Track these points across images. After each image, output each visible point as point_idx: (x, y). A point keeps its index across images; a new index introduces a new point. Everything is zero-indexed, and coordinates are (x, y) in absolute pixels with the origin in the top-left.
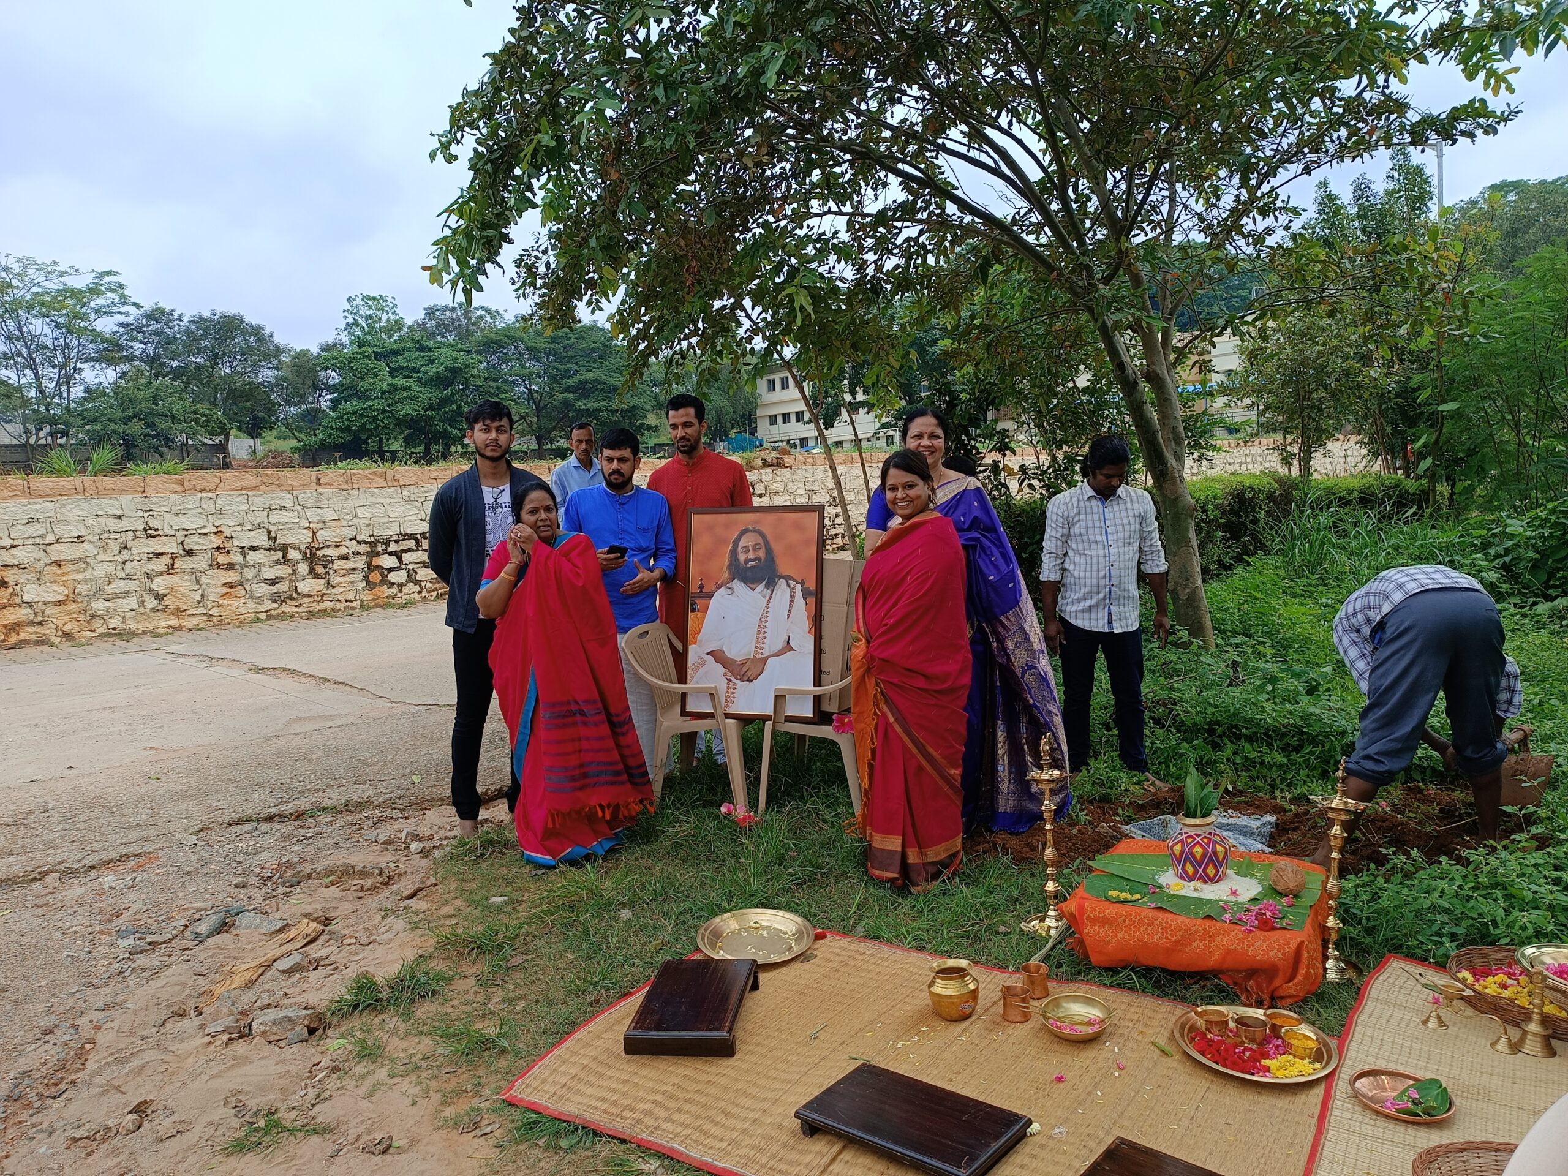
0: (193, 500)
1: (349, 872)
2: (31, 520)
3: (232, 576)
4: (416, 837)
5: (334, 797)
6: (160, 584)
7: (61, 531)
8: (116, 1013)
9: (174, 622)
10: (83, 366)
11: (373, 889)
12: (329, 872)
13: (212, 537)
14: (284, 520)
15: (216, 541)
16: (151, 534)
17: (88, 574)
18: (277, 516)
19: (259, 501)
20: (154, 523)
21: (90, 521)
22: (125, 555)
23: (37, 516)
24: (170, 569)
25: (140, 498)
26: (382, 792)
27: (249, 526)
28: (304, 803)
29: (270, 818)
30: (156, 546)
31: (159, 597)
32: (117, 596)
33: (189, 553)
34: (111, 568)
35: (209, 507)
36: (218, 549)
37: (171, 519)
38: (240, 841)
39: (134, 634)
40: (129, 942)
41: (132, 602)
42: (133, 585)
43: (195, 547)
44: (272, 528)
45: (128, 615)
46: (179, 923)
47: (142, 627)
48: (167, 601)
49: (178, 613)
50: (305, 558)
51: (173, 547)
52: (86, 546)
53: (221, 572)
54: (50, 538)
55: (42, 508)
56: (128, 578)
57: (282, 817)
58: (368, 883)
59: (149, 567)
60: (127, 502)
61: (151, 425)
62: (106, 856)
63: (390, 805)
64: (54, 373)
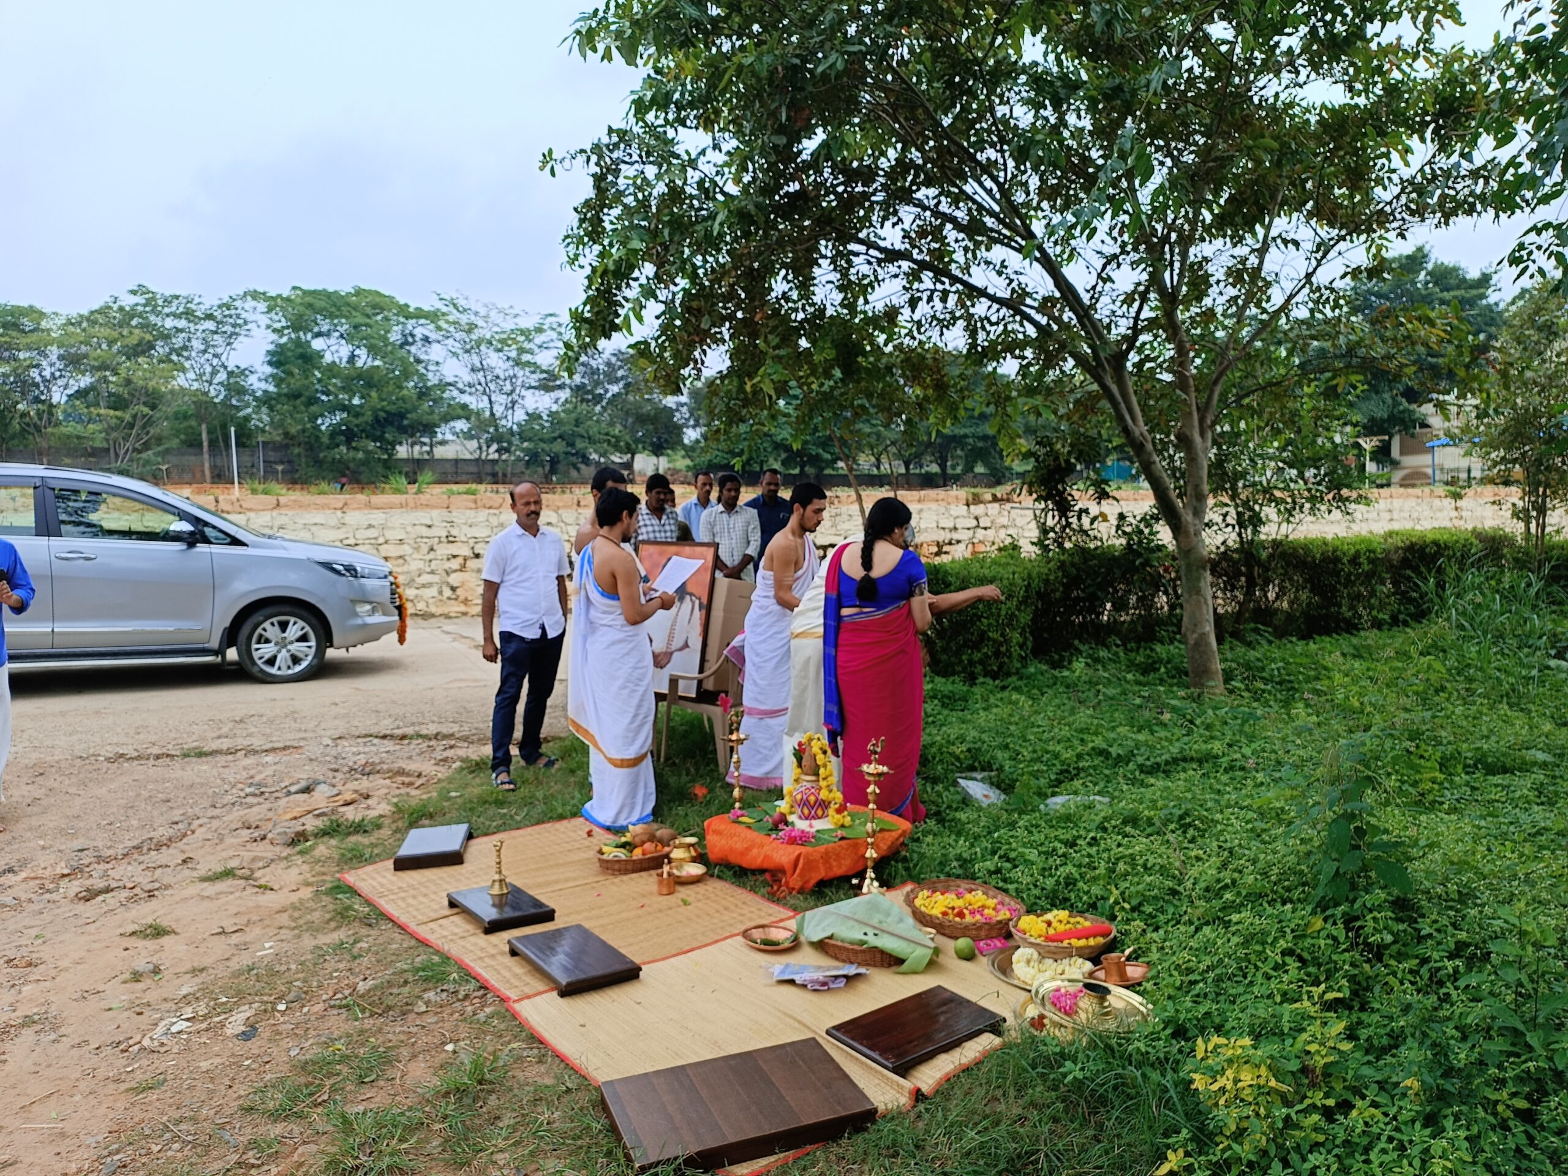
0: (483, 514)
1: (404, 773)
2: (370, 526)
5: (432, 729)
6: (454, 579)
7: (390, 535)
8: (215, 822)
9: (463, 608)
10: (524, 392)
11: (409, 785)
12: (392, 771)
16: (450, 539)
17: (405, 568)
20: (454, 532)
21: (409, 529)
22: (432, 555)
23: (373, 523)
24: (463, 568)
25: (445, 512)
26: (466, 730)
28: (410, 731)
29: (384, 737)
30: (453, 549)
31: (453, 589)
32: (424, 586)
33: (477, 556)
34: (421, 564)
35: (494, 521)
37: (465, 529)
38: (354, 747)
39: (433, 616)
40: (252, 790)
41: (433, 591)
42: (435, 579)
43: (481, 552)
45: (431, 601)
46: (285, 784)
47: (439, 611)
48: (459, 592)
49: (466, 602)
51: (465, 551)
52: (405, 547)
54: (381, 540)
55: (377, 517)
56: (432, 572)
57: (391, 737)
58: (408, 780)
59: (448, 565)
60: (436, 515)
61: (572, 445)
62: (277, 745)
63: (465, 739)
64: (503, 399)
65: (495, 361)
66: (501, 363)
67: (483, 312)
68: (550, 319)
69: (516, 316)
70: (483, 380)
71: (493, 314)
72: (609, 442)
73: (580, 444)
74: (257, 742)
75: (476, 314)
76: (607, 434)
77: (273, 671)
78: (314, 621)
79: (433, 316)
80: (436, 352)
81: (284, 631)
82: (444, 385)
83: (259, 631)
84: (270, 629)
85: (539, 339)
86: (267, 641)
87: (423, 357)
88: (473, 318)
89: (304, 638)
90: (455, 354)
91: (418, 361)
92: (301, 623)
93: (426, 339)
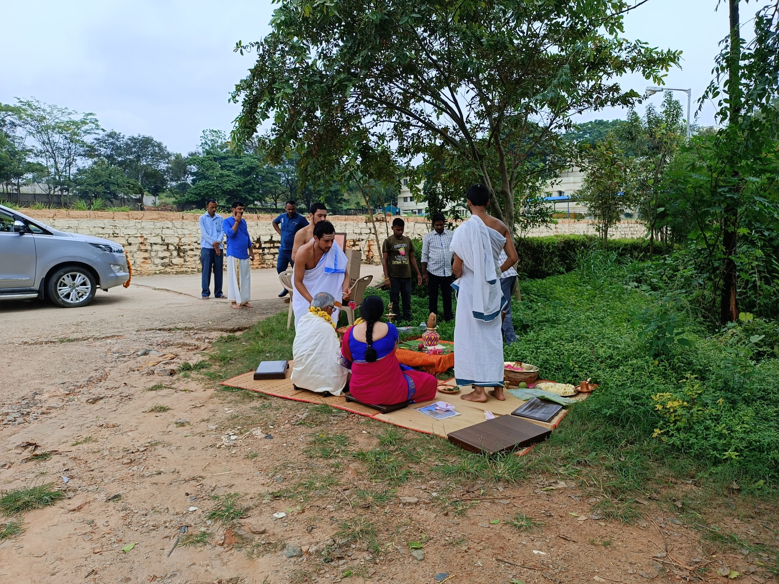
0: (132, 222)
1: (185, 344)
3: (146, 255)
4: (208, 338)
5: (181, 325)
8: (115, 369)
10: (77, 158)
11: (192, 350)
12: (178, 344)
13: (139, 238)
14: (168, 233)
15: (141, 240)
16: (115, 235)
18: (165, 231)
19: (159, 224)
20: (117, 231)
21: (92, 229)
23: (71, 226)
25: (111, 221)
26: (198, 325)
27: (154, 235)
28: (172, 326)
29: (160, 330)
33: (130, 244)
35: (139, 226)
36: (141, 243)
37: (123, 230)
38: (150, 334)
40: (117, 355)
43: (132, 242)
44: (163, 236)
46: (132, 352)
50: (176, 249)
51: (124, 242)
53: (142, 253)
55: (73, 223)
57: (164, 330)
58: (190, 348)
60: (107, 222)
61: (108, 188)
62: (107, 335)
63: (200, 329)
64: (63, 161)
65: (57, 138)
66: (61, 140)
67: (48, 110)
68: (90, 117)
69: (70, 114)
70: (50, 150)
71: (55, 112)
72: (129, 187)
73: (113, 188)
74: (97, 335)
75: (44, 110)
76: (128, 183)
77: (69, 301)
78: (90, 275)
79: (16, 111)
80: (20, 132)
81: (74, 280)
82: (26, 152)
83: (61, 280)
84: (67, 280)
85: (86, 127)
86: (65, 285)
87: (11, 134)
88: (42, 113)
89: (84, 284)
90: (31, 133)
91: (7, 136)
92: (83, 276)
93: (13, 124)
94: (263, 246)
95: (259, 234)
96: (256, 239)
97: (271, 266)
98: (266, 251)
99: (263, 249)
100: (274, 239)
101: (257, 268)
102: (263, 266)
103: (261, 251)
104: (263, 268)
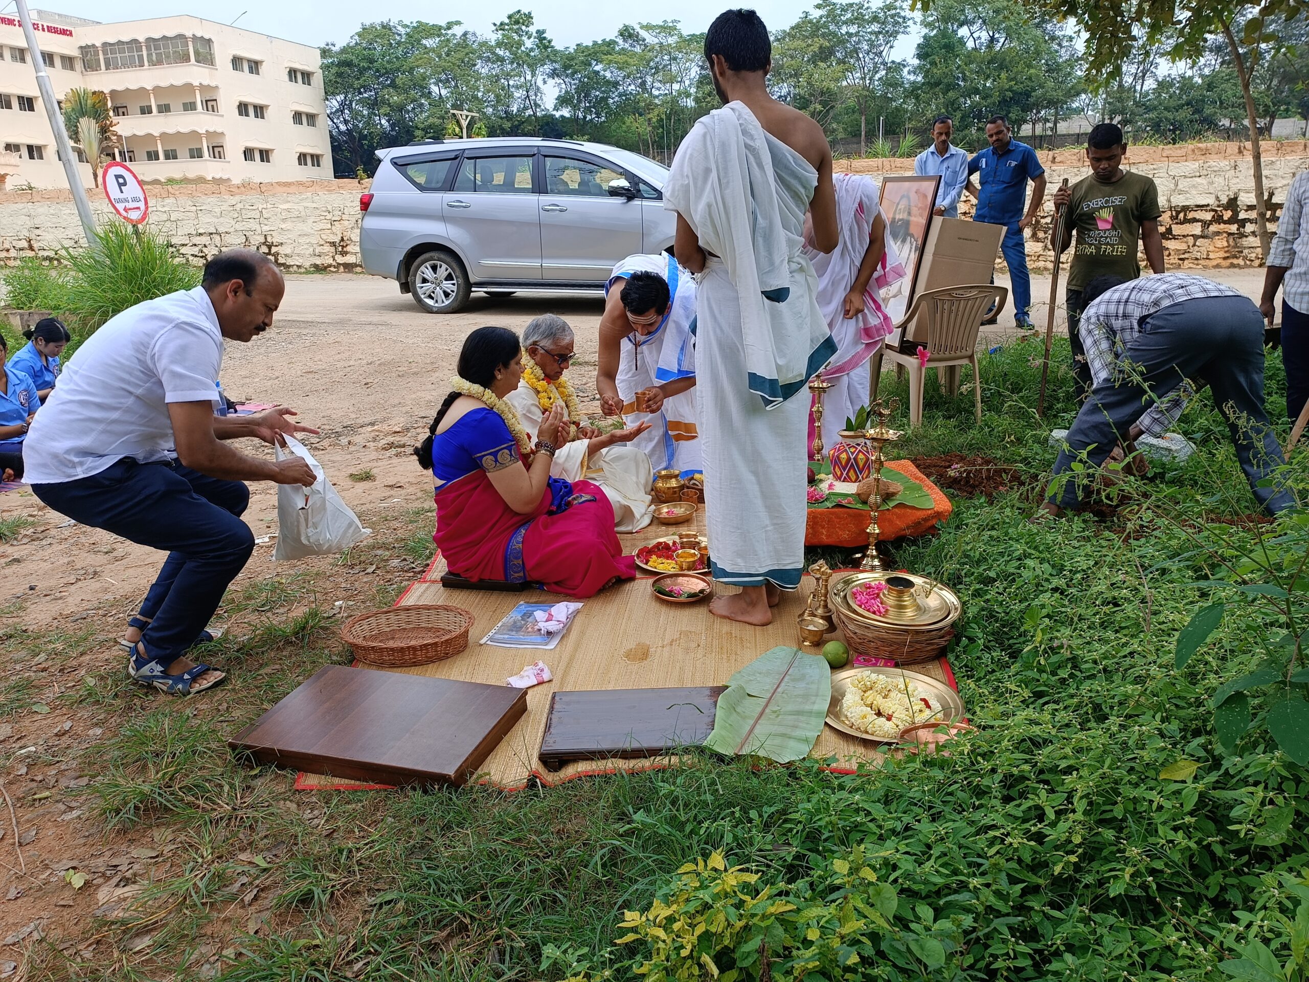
94: (1242, 215)
95: (1234, 189)
96: (1224, 200)
97: (1257, 262)
98: (1249, 228)
99: (1242, 223)
100: (1275, 200)
101: (1217, 266)
102: (1235, 261)
103: (1234, 228)
104: (1233, 266)
